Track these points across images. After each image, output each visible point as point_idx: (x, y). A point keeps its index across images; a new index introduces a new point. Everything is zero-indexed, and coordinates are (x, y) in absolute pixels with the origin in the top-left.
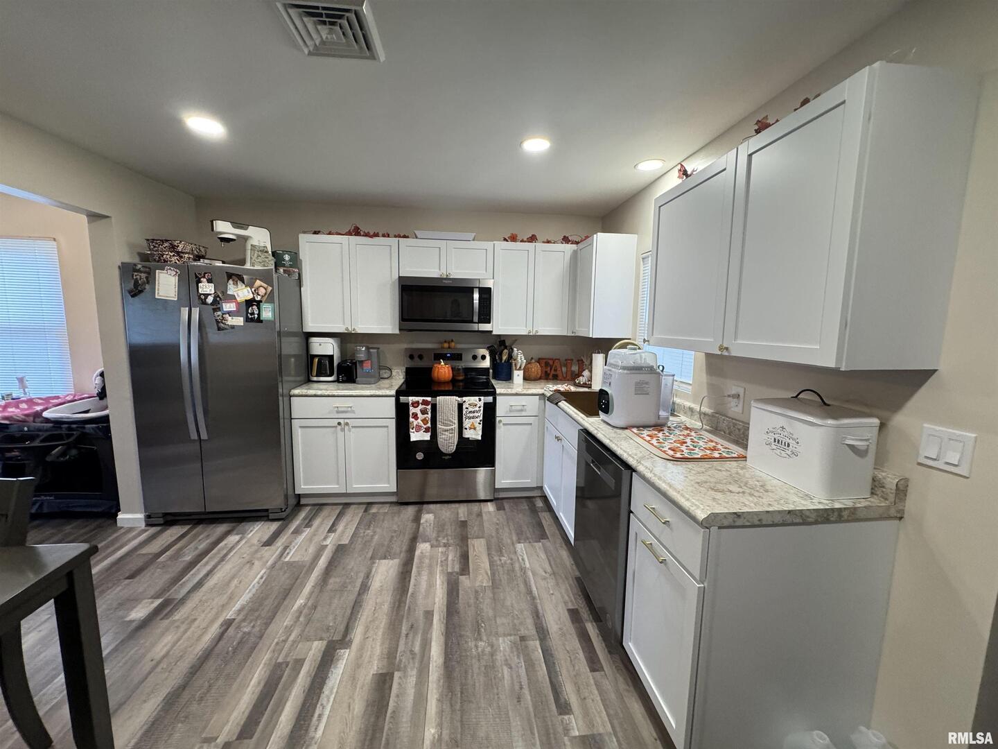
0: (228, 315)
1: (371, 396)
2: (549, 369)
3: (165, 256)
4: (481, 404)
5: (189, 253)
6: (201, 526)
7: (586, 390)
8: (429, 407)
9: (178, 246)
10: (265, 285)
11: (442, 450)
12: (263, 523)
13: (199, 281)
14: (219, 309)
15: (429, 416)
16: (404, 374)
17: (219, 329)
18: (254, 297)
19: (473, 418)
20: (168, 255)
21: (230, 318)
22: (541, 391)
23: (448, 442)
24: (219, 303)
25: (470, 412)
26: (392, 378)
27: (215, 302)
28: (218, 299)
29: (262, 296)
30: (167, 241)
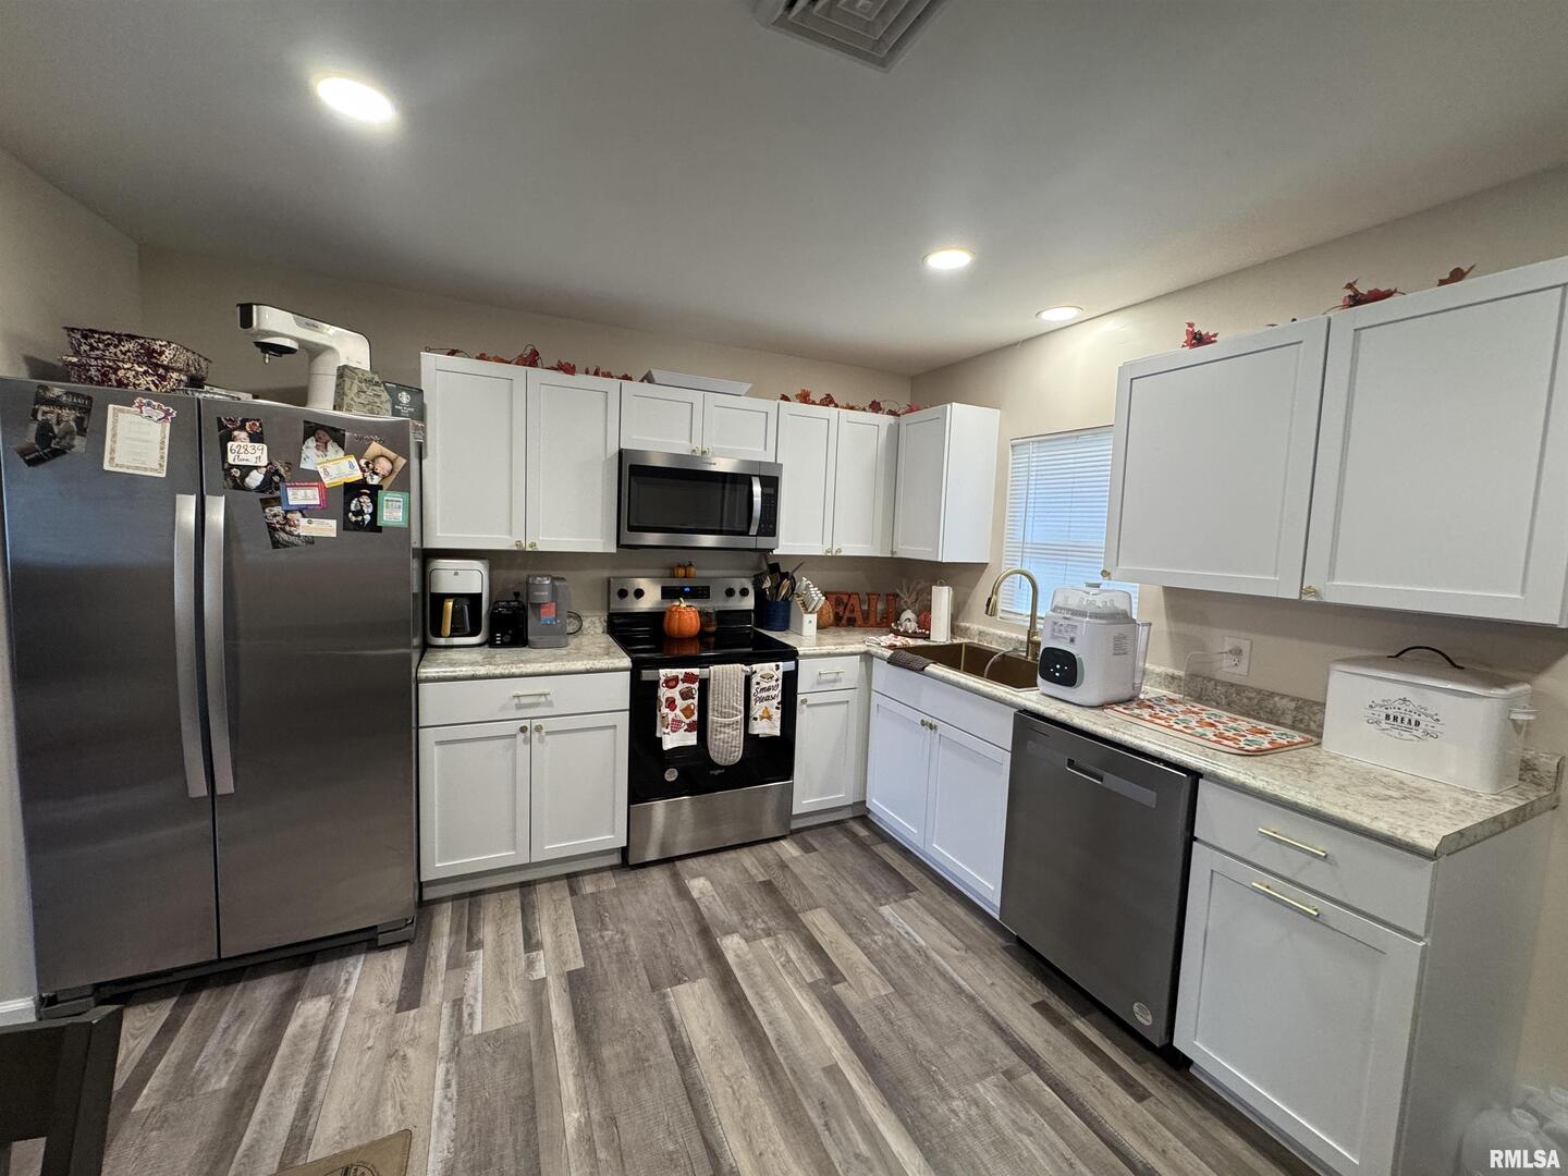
0: (299, 515)
1: (588, 672)
2: (841, 609)
3: (121, 373)
4: (779, 674)
5: (179, 371)
6: (204, 994)
7: (920, 642)
8: (696, 686)
9: (163, 352)
10: (392, 455)
11: (715, 760)
12: (362, 957)
13: (228, 437)
14: (278, 501)
15: (696, 701)
16: (605, 624)
17: (276, 544)
18: (365, 478)
19: (767, 699)
20: (130, 371)
21: (304, 522)
22: (862, 648)
23: (727, 746)
24: (278, 489)
25: (763, 689)
26: (583, 634)
27: (268, 484)
28: (276, 479)
29: (384, 477)
30: (131, 337)
